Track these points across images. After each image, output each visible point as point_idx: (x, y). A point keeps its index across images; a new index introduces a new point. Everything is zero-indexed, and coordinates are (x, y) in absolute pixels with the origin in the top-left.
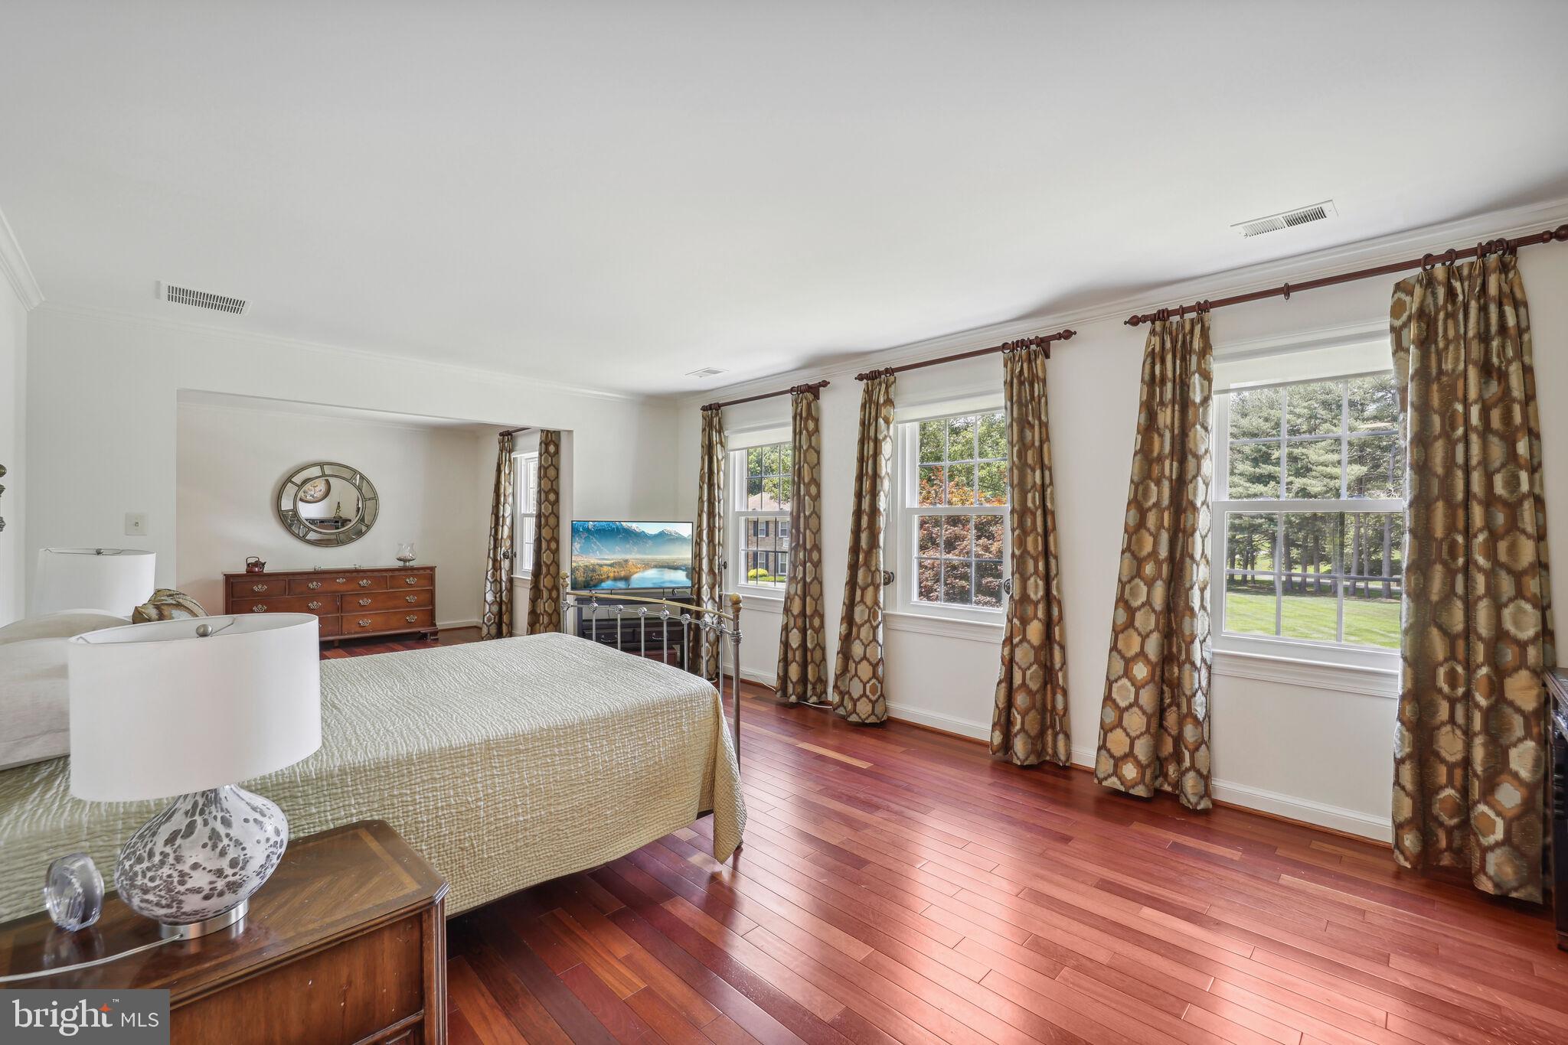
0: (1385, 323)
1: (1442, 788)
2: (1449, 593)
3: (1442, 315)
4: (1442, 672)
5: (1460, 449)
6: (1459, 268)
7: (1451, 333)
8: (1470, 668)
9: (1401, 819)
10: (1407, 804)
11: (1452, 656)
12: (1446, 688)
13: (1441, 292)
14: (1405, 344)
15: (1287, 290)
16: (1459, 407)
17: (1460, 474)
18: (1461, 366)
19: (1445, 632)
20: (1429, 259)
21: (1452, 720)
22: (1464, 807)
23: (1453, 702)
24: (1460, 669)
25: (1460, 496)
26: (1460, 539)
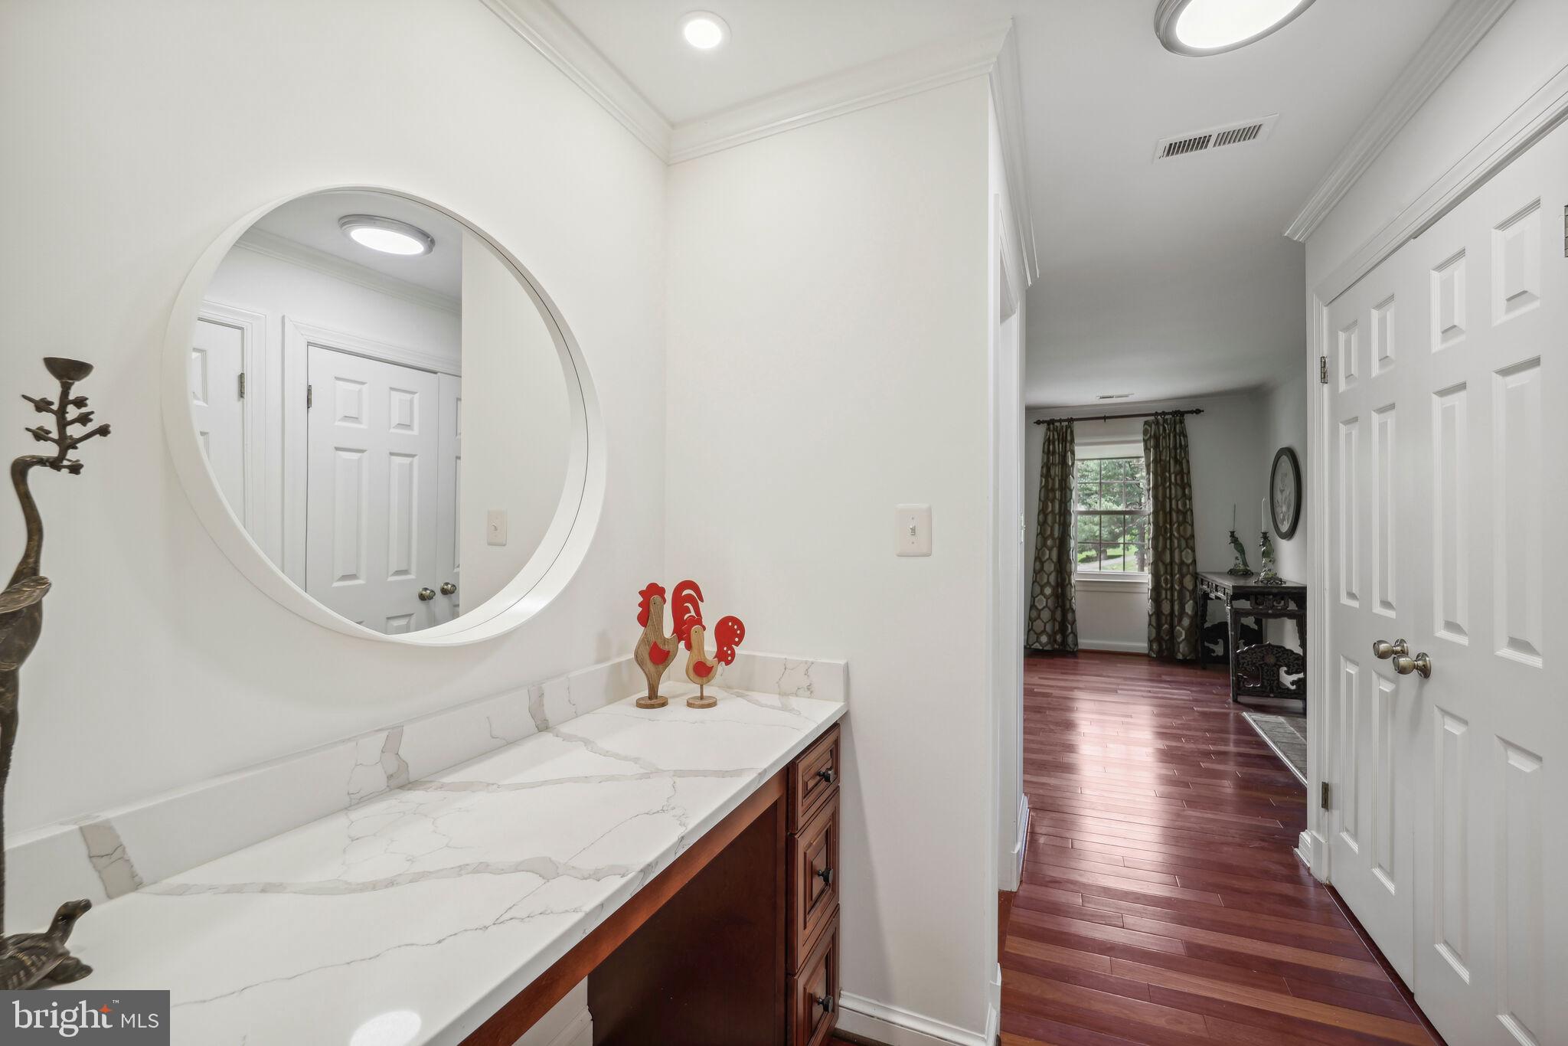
0: (1141, 437)
1: (1164, 625)
2: (1165, 547)
3: (1161, 437)
4: (1163, 579)
5: (1168, 490)
6: (1167, 419)
7: (1164, 445)
8: (1172, 576)
9: (1151, 638)
10: (1154, 631)
11: (1166, 573)
12: (1164, 585)
13: (1161, 428)
14: (1149, 447)
15: (1105, 418)
16: (1167, 475)
17: (1168, 500)
18: (1168, 459)
19: (1164, 563)
20: (1156, 414)
21: (1166, 598)
22: (1172, 627)
23: (1166, 590)
24: (1168, 577)
25: (1168, 510)
26: (1168, 526)
